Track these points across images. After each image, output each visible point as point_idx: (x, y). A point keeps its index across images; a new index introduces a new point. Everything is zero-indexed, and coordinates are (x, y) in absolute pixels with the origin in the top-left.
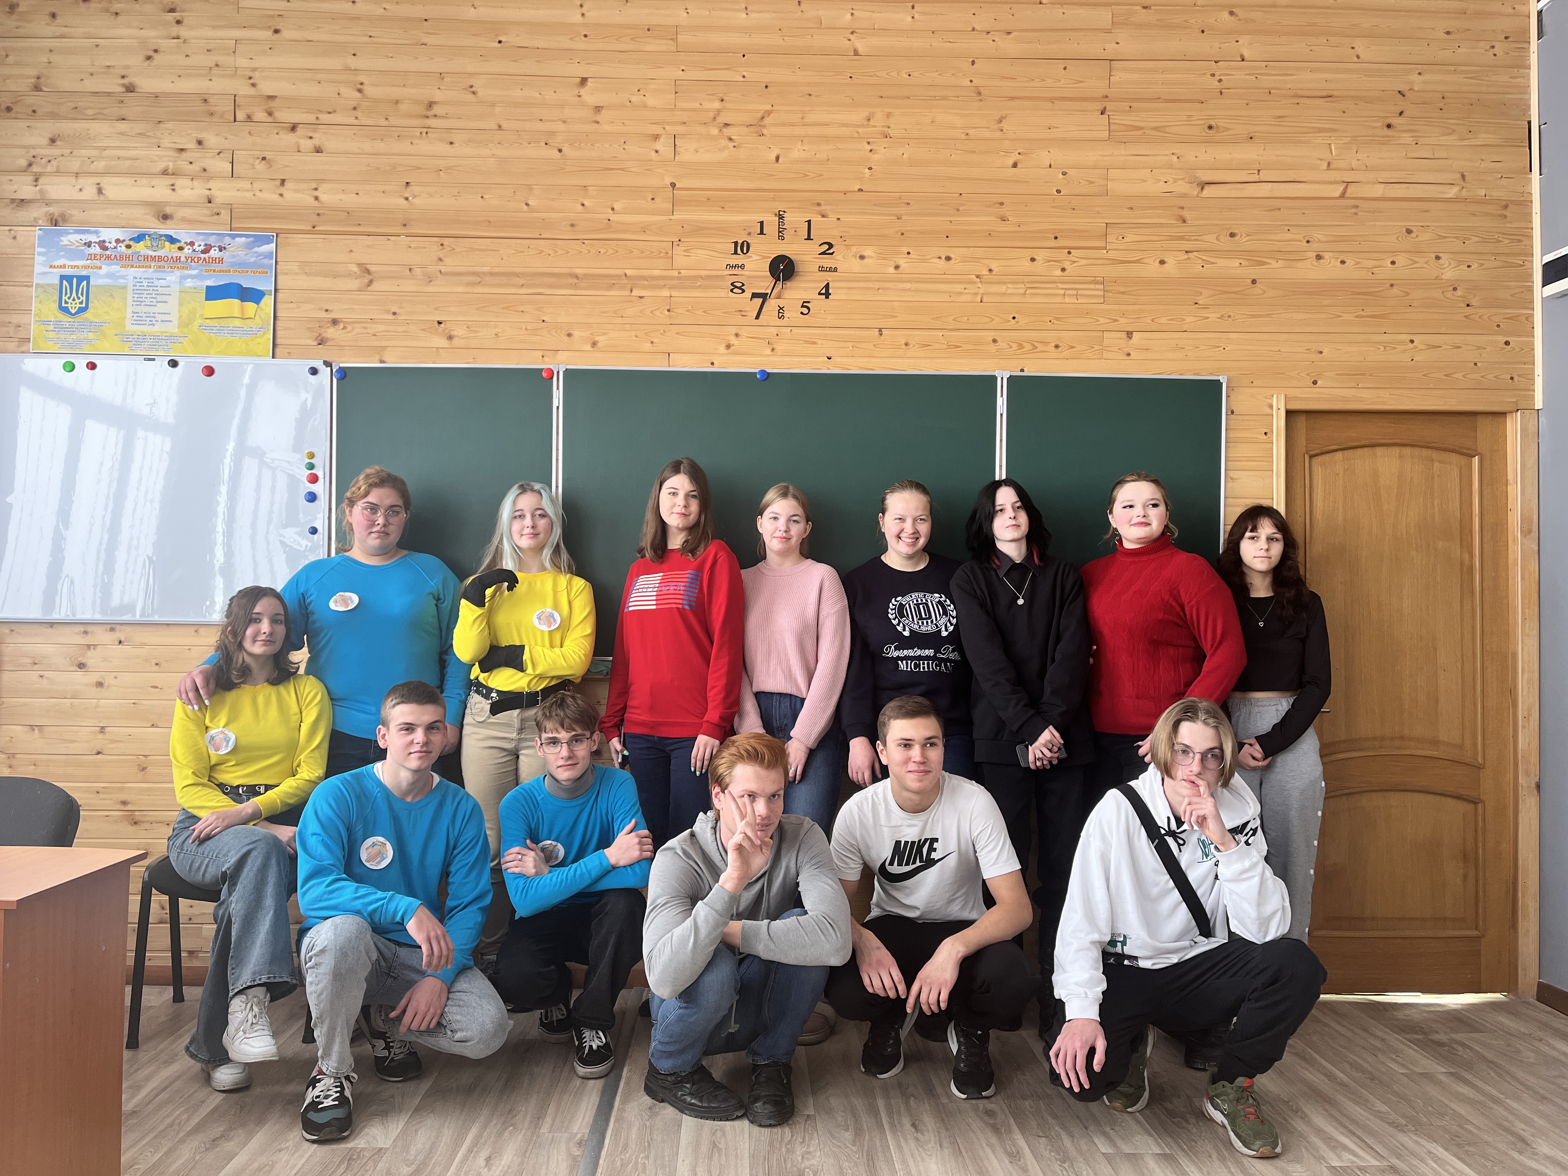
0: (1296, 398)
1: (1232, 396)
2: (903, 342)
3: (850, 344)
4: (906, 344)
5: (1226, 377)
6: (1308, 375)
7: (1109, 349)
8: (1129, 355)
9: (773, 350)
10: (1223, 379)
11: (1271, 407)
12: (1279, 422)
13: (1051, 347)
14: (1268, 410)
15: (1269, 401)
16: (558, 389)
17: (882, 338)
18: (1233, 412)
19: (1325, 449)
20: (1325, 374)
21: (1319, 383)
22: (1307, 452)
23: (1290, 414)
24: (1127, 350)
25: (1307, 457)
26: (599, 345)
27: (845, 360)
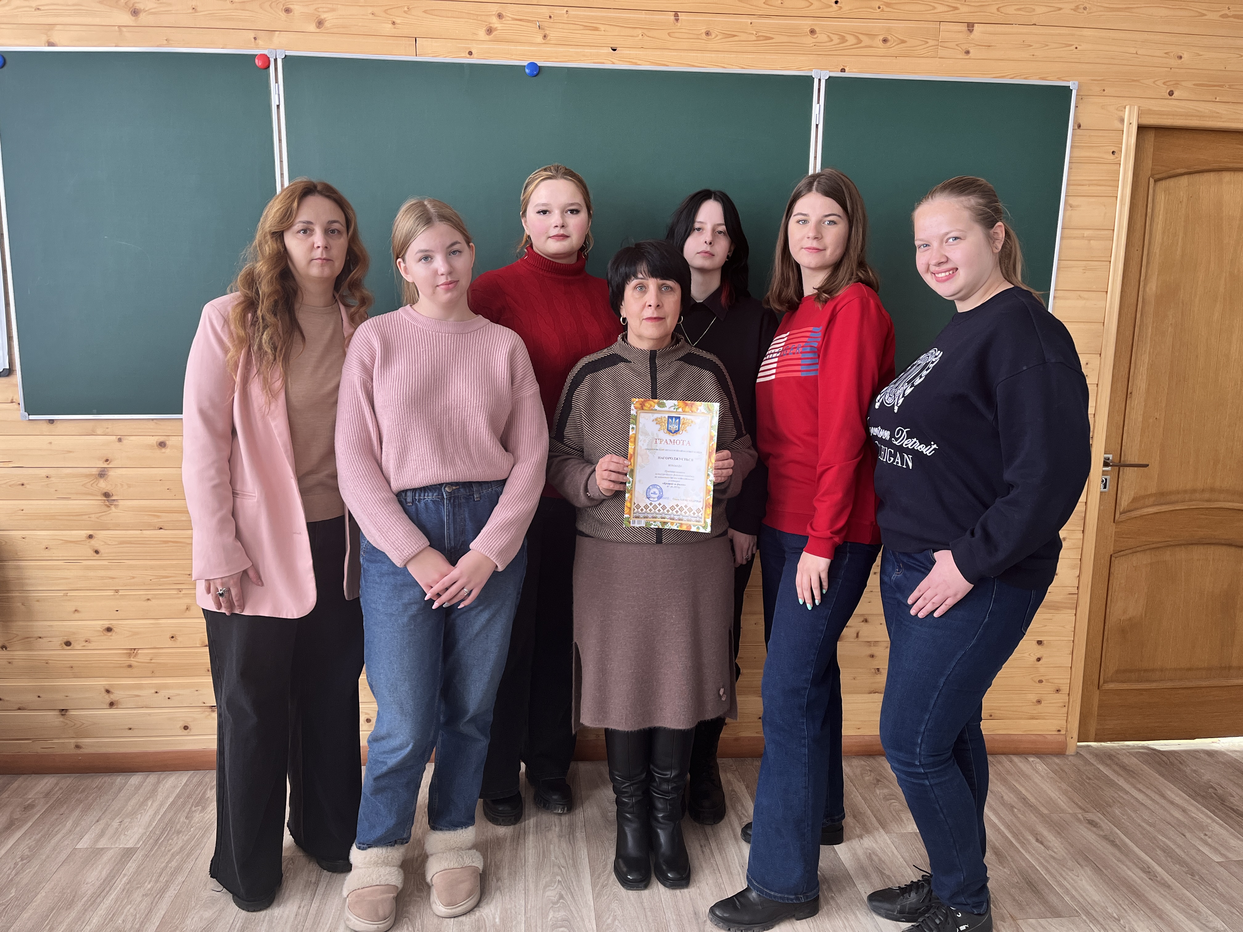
0: (1150, 112)
1: (1080, 107)
2: (704, 31)
3: (640, 32)
4: (707, 34)
5: (1077, 83)
6: (1164, 83)
7: (946, 45)
8: (968, 52)
9: (545, 36)
10: (1072, 85)
11: (1122, 120)
12: (1129, 139)
13: (878, 42)
14: (1117, 125)
15: (1121, 113)
16: (277, 82)
17: (679, 24)
18: (1079, 126)
19: (1172, 172)
20: (1183, 83)
21: (1176, 94)
22: (1152, 176)
23: (1142, 129)
24: (965, 47)
25: (1152, 181)
26: (327, 24)
27: (633, 52)
